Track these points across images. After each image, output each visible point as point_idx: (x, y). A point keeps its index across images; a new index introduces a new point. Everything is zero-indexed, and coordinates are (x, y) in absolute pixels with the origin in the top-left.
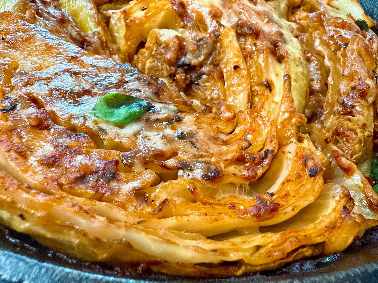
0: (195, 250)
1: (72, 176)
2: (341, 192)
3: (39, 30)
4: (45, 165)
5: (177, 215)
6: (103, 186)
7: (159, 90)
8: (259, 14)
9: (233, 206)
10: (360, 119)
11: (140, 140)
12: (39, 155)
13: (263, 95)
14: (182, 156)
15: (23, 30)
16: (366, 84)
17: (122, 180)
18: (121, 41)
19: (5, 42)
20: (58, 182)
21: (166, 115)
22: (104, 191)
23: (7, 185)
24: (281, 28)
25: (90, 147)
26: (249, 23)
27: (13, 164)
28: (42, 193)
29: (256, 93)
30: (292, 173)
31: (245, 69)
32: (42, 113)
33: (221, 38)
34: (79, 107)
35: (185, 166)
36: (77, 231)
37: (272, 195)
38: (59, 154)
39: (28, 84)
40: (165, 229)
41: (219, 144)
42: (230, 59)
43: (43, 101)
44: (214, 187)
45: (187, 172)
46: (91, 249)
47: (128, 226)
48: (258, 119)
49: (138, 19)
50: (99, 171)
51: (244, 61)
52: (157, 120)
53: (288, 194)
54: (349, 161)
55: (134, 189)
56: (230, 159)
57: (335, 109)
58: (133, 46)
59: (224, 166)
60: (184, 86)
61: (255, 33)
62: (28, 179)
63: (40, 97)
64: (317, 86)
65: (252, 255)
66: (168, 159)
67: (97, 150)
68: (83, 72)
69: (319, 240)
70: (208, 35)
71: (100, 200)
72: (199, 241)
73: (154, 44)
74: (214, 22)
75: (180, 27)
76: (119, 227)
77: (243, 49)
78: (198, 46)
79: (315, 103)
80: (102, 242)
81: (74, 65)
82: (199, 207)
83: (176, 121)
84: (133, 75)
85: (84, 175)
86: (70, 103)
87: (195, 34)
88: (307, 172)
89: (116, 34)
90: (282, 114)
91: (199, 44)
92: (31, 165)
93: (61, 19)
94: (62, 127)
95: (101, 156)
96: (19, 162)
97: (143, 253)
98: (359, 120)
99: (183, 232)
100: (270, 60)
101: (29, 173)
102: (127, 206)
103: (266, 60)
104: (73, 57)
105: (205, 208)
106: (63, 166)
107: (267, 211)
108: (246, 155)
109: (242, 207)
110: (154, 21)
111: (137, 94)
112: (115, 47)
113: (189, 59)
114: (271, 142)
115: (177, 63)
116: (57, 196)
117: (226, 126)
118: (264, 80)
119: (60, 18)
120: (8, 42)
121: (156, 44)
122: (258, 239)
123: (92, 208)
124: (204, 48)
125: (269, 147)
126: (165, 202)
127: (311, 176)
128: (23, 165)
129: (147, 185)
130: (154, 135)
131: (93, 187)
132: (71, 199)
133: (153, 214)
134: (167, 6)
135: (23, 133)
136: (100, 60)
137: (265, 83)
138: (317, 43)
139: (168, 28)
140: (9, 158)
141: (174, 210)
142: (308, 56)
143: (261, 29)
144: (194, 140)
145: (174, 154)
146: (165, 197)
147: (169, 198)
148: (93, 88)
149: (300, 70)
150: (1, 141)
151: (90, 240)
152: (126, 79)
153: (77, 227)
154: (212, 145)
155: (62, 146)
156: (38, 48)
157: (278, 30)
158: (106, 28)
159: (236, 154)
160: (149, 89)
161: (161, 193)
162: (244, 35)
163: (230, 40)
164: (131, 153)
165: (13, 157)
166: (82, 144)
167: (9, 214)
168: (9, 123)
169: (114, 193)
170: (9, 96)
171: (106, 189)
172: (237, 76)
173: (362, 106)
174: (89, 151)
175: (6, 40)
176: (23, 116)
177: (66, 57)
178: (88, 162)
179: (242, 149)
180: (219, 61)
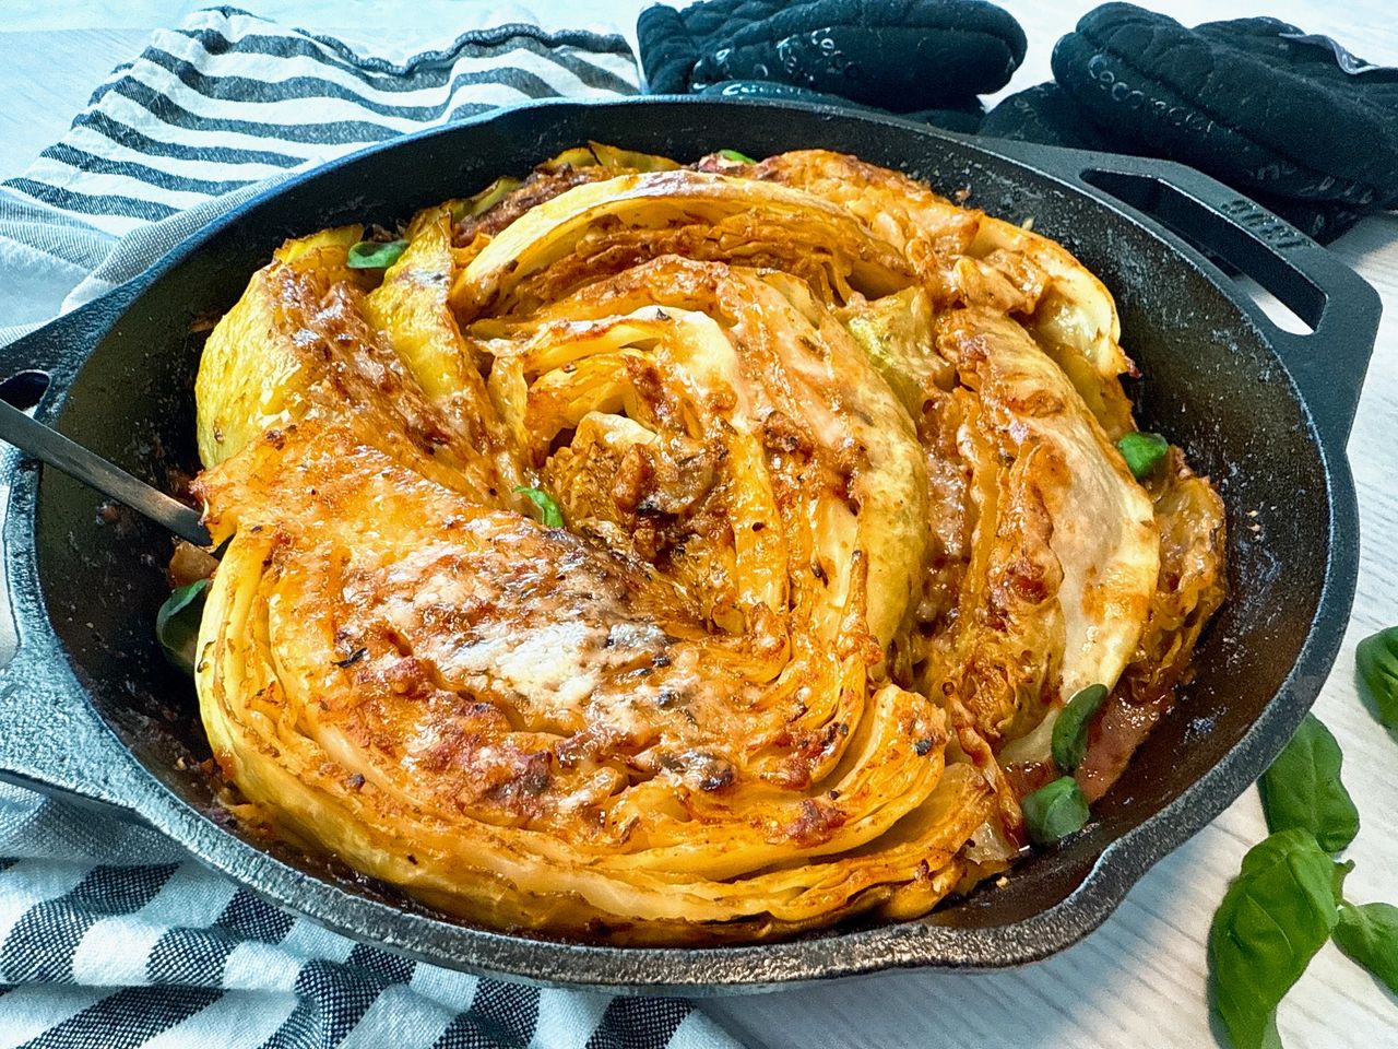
1: (478, 788)
4: (430, 770)
5: (654, 847)
6: (529, 802)
7: (628, 587)
8: (820, 391)
9: (758, 823)
10: (1015, 642)
11: (590, 713)
12: (417, 751)
13: (811, 590)
14: (667, 743)
16: (1032, 565)
17: (559, 789)
18: (515, 418)
19: (318, 500)
20: (456, 800)
21: (639, 654)
22: (531, 811)
25: (501, 730)
27: (378, 771)
28: (438, 821)
29: (798, 585)
30: (881, 750)
31: (776, 531)
32: (410, 668)
33: (731, 457)
34: (476, 647)
36: (499, 881)
37: (836, 796)
38: (449, 748)
39: (378, 601)
40: (638, 870)
41: (742, 711)
42: (748, 505)
43: (410, 638)
46: (520, 909)
47: (577, 868)
49: (556, 389)
50: (520, 775)
51: (777, 512)
52: (624, 667)
53: (868, 792)
55: (581, 806)
56: (760, 745)
58: (543, 439)
59: (746, 760)
60: (654, 551)
61: (801, 451)
62: (410, 797)
63: (403, 631)
65: (785, 904)
66: (643, 749)
67: (513, 735)
68: (475, 561)
70: (704, 449)
71: (524, 827)
73: (592, 443)
74: (717, 420)
75: (646, 419)
76: (563, 870)
77: (776, 485)
78: (682, 475)
80: (539, 897)
81: (455, 543)
82: (695, 829)
83: (661, 666)
85: (497, 785)
86: (458, 641)
87: (678, 445)
88: (913, 747)
89: (505, 401)
90: (843, 639)
91: (684, 469)
92: (408, 771)
94: (449, 693)
95: (520, 746)
96: (387, 766)
97: (602, 911)
98: (1011, 644)
99: (667, 874)
100: (831, 513)
101: (408, 788)
102: (571, 836)
103: (821, 514)
104: (451, 526)
105: (707, 830)
106: (457, 769)
107: (818, 828)
108: (794, 735)
109: (774, 825)
110: (589, 397)
111: (584, 605)
113: (662, 500)
114: (847, 704)
115: (637, 505)
116: (461, 825)
117: (762, 668)
118: (812, 560)
120: (324, 501)
121: (594, 447)
122: (798, 876)
123: (517, 842)
124: (693, 478)
125: (840, 718)
126: (634, 824)
127: (920, 753)
128: (396, 773)
129: (604, 795)
130: (616, 702)
131: (513, 806)
132: (483, 828)
133: (616, 848)
134: (620, 373)
135: (383, 709)
137: (815, 566)
140: (371, 760)
141: (650, 838)
144: (692, 707)
145: (653, 740)
146: (636, 815)
147: (642, 816)
148: (498, 598)
149: (896, 532)
150: (350, 728)
151: (521, 895)
152: (560, 569)
153: (500, 875)
154: (728, 715)
155: (454, 733)
156: (380, 507)
157: (857, 435)
158: (482, 384)
159: (775, 733)
160: (608, 590)
161: (627, 808)
162: (780, 452)
163: (749, 463)
164: (574, 741)
165: (376, 757)
166: (487, 726)
167: (387, 855)
168: (356, 690)
169: (548, 814)
170: (347, 631)
171: (535, 807)
172: (761, 544)
173: (1020, 615)
174: (499, 737)
175: (321, 494)
176: (379, 675)
177: (438, 525)
178: (499, 760)
179: (787, 721)
180: (725, 508)
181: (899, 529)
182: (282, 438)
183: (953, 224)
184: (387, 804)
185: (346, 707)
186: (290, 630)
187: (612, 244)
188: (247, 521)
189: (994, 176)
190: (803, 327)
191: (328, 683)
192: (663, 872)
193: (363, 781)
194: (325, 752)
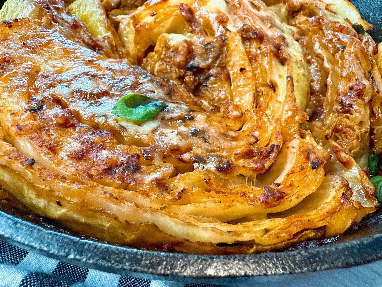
0: (213, 231)
1: (101, 168)
2: (341, 182)
3: (56, 36)
4: (74, 159)
5: (194, 202)
6: (128, 177)
7: (170, 91)
9: (244, 195)
11: (157, 137)
12: (68, 150)
13: (268, 95)
14: (196, 150)
15: (41, 35)
16: (362, 84)
17: (144, 171)
18: (129, 45)
19: (26, 47)
20: (88, 173)
21: (179, 114)
22: (129, 181)
23: (45, 176)
24: (284, 32)
25: (113, 143)
26: (254, 28)
27: (46, 158)
28: (76, 183)
29: (261, 94)
30: (296, 165)
31: (250, 71)
32: (67, 113)
33: (228, 42)
34: (100, 107)
35: (199, 160)
37: (278, 185)
38: (86, 149)
39: (51, 86)
40: (185, 214)
41: (229, 140)
42: (236, 61)
43: (66, 101)
44: (226, 178)
45: (202, 165)
47: (153, 211)
48: (264, 117)
49: (148, 24)
50: (123, 164)
51: (250, 63)
52: (172, 119)
53: (293, 184)
54: (347, 156)
55: (156, 180)
56: (240, 154)
57: (334, 107)
58: (142, 50)
59: (234, 159)
60: (193, 87)
61: (259, 38)
62: (62, 171)
63: (63, 99)
64: (317, 86)
65: (262, 236)
66: (183, 153)
67: (119, 146)
68: (100, 75)
69: (321, 224)
70: (216, 39)
71: (126, 189)
72: (215, 224)
73: (163, 48)
74: (221, 27)
75: (188, 32)
76: (146, 211)
77: (248, 53)
78: (206, 50)
79: (316, 103)
80: (130, 224)
81: (91, 68)
82: (213, 196)
83: (189, 119)
84: (146, 77)
85: (111, 167)
86: (91, 103)
87: (203, 39)
88: (310, 165)
89: (125, 39)
90: (286, 113)
91: (207, 48)
92: (62, 159)
93: (74, 24)
94: (86, 125)
95: (123, 150)
96: (51, 156)
97: (166, 234)
98: (356, 117)
99: (200, 217)
101: (62, 166)
102: (151, 194)
103: (270, 63)
104: (89, 61)
105: (219, 197)
106: (89, 160)
107: (274, 198)
108: (254, 149)
109: (252, 196)
110: (163, 26)
111: (151, 95)
112: (124, 50)
113: (197, 62)
115: (186, 65)
116: (89, 185)
117: (235, 124)
118: (268, 81)
119: (72, 23)
120: (29, 47)
121: (165, 48)
122: (267, 223)
123: (120, 195)
124: (211, 51)
125: (275, 142)
126: (183, 191)
127: (313, 168)
128: (55, 159)
129: (166, 176)
130: (170, 132)
131: (119, 178)
132: (101, 187)
133: (174, 201)
134: (176, 12)
135: (52, 131)
136: (115, 64)
137: (270, 84)
138: (317, 46)
139: (176, 33)
140: (42, 153)
141: (191, 198)
142: (309, 59)
143: (265, 33)
144: (206, 136)
145: (189, 149)
146: (183, 187)
147: (186, 188)
148: (111, 90)
149: (301, 72)
150: (32, 138)
152: (140, 81)
153: (109, 212)
154: (222, 141)
155: (88, 142)
156: (56, 52)
157: (280, 34)
158: (115, 32)
159: (244, 149)
160: (162, 90)
161: (179, 183)
162: (249, 39)
163: (236, 44)
164: (151, 148)
165: (45, 151)
166: (106, 141)
167: (46, 202)
168: (38, 122)
169: (139, 183)
170: (35, 98)
171: (131, 179)
172: (243, 78)
173: (359, 105)
174: (112, 146)
175: (27, 45)
176: (50, 116)
177: (83, 60)
178: (112, 156)
179: (250, 144)
180: (226, 64)
182: (10, 23)
184: (46, 173)
185: (31, 129)
186: (5, 95)
191: (23, 117)
193: (34, 162)
194: (15, 149)
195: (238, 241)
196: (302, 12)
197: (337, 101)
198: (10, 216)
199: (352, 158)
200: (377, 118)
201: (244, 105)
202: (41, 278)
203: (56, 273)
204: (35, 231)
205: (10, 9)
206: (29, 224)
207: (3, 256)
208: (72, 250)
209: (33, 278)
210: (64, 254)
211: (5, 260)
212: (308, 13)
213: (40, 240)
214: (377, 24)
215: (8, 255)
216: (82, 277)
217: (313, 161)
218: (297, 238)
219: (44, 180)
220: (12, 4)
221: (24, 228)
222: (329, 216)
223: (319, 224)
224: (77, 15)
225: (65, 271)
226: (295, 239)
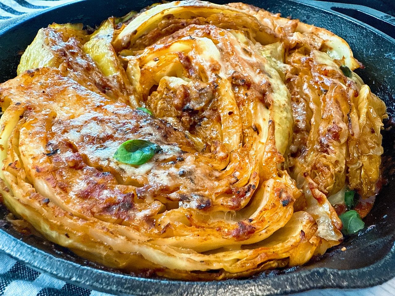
0: (188, 261)
1: (101, 207)
2: (308, 218)
3: (71, 83)
4: (81, 198)
5: (176, 236)
6: (123, 214)
7: (167, 133)
8: (252, 66)
9: (219, 229)
10: (333, 157)
11: (150, 177)
12: (76, 190)
13: (252, 136)
14: (183, 190)
15: (58, 83)
16: (338, 127)
17: (136, 209)
18: (136, 83)
19: (45, 95)
20: (91, 211)
21: (171, 156)
22: (124, 217)
23: (57, 213)
25: (113, 183)
26: (242, 76)
27: (58, 197)
28: (81, 219)
29: (247, 135)
30: (268, 203)
31: (237, 115)
32: (77, 157)
33: (219, 88)
34: (105, 150)
35: (184, 198)
36: (105, 246)
37: (251, 220)
38: (90, 189)
39: (65, 131)
40: (167, 245)
41: (213, 180)
42: (226, 105)
43: (77, 146)
44: (206, 215)
45: (185, 203)
46: (115, 259)
47: (140, 243)
48: (246, 158)
49: (151, 68)
50: (120, 202)
51: (237, 108)
52: (165, 161)
53: (264, 220)
54: (321, 192)
55: (146, 216)
56: (220, 193)
57: (314, 146)
58: (147, 89)
59: (215, 198)
60: (189, 126)
61: (247, 85)
62: (70, 208)
63: (75, 143)
64: (302, 125)
65: (231, 266)
66: (172, 192)
67: (118, 186)
68: (107, 119)
69: (285, 256)
70: (209, 85)
71: (121, 224)
72: (191, 255)
73: (165, 88)
74: (213, 74)
75: (186, 77)
76: (134, 243)
77: (237, 98)
78: (200, 95)
79: (300, 140)
80: (122, 254)
81: (99, 113)
82: (193, 230)
83: (180, 161)
84: (147, 120)
85: (109, 205)
86: (97, 147)
87: (198, 84)
88: (281, 202)
89: (133, 77)
90: (266, 154)
91: (201, 93)
92: (71, 198)
93: (87, 68)
94: (92, 168)
95: (121, 190)
96: (63, 195)
97: (151, 262)
98: (331, 157)
99: (180, 248)
100: (259, 107)
101: (70, 204)
102: (141, 229)
103: (255, 108)
104: (98, 106)
105: (198, 231)
106: (93, 198)
107: (245, 233)
108: (234, 189)
109: (226, 230)
110: (164, 70)
111: (149, 138)
112: (131, 88)
113: (192, 105)
114: (254, 178)
115: (183, 107)
116: (91, 221)
117: (220, 164)
118: (252, 125)
119: (86, 66)
120: (47, 95)
122: (236, 254)
123: (115, 230)
124: (204, 96)
125: (252, 183)
126: (168, 226)
127: (284, 205)
128: (66, 198)
129: (155, 213)
130: (162, 173)
131: (116, 215)
132: (101, 223)
133: (159, 235)
134: (176, 59)
135: (64, 173)
136: (120, 108)
137: (254, 127)
138: (305, 86)
139: (177, 77)
140: (55, 193)
141: (174, 232)
142: (298, 98)
144: (193, 177)
145: (177, 188)
146: (169, 222)
147: (171, 223)
148: (115, 133)
149: (284, 115)
150: (48, 180)
151: (114, 252)
152: (141, 124)
153: (106, 243)
154: (207, 181)
155: (93, 183)
156: (70, 99)
157: (267, 80)
158: (124, 71)
159: (225, 188)
160: (159, 133)
161: (165, 219)
162: (238, 86)
163: (226, 90)
164: (144, 188)
165: (58, 192)
166: (107, 181)
167: (57, 234)
168: (53, 165)
169: (131, 219)
170: (52, 142)
171: (125, 216)
172: (232, 120)
173: (334, 146)
174: (112, 186)
175: (46, 93)
176: (63, 159)
177: (93, 106)
178: (112, 195)
179: (231, 184)
180: (217, 107)
181: (285, 114)
182: (33, 73)
183: (288, 24)
184: (59, 211)
185: (48, 171)
186: (27, 140)
187: (171, 24)
188: (15, 101)
189: (300, 11)
190: (243, 45)
191: (41, 161)
192: (178, 247)
193: (49, 202)
194: (34, 189)
195: (209, 269)
196: (297, 50)
197: (317, 140)
198: (30, 246)
199: (324, 195)
200: (351, 158)
201: (232, 144)
202: (53, 293)
203: (65, 289)
204: (48, 258)
205: (32, 56)
206: (43, 252)
207: (22, 272)
208: (74, 274)
209: (46, 293)
210: (69, 277)
211: (24, 276)
212: (303, 50)
213: (51, 265)
214: (370, 60)
215: (26, 272)
216: (87, 293)
217: (284, 199)
218: (260, 268)
219: (56, 216)
220: (35, 51)
221: (40, 255)
222: (292, 249)
223: (283, 255)
224: (90, 55)
225: (73, 287)
226: (259, 268)
